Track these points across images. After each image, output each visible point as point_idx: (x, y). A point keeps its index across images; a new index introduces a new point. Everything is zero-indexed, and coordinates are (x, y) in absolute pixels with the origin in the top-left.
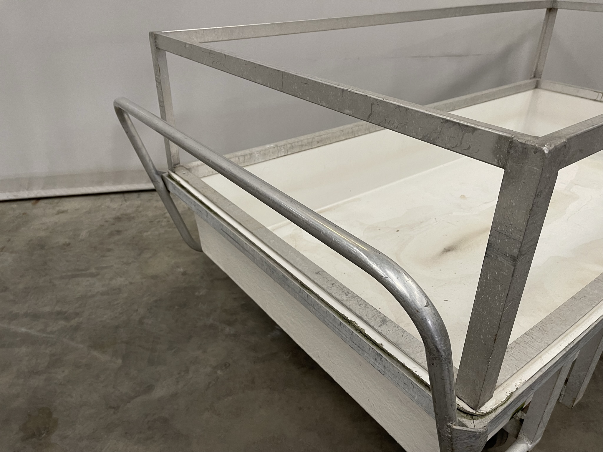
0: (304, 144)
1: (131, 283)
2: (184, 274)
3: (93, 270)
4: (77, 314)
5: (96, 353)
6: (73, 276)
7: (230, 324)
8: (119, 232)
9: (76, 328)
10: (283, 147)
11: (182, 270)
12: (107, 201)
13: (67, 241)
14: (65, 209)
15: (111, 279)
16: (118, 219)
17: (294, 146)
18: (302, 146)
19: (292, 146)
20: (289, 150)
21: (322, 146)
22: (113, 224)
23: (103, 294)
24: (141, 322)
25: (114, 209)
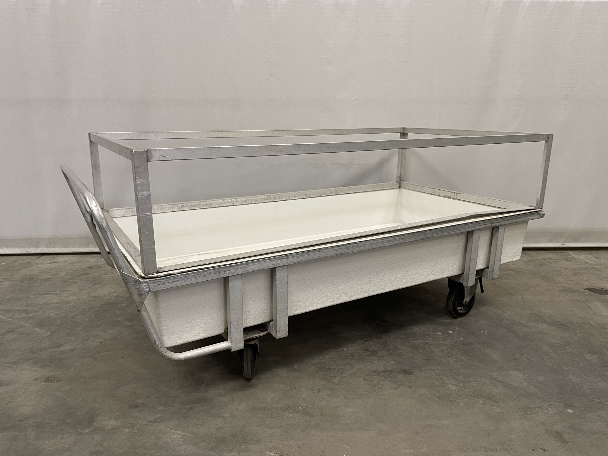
0: (193, 205)
1: (78, 299)
2: (116, 296)
3: (58, 292)
4: (35, 312)
5: (37, 329)
6: (43, 294)
7: (130, 321)
8: (86, 274)
9: (32, 318)
10: (176, 205)
11: (116, 294)
12: (89, 258)
13: (49, 277)
14: (58, 261)
15: (66, 297)
16: (90, 267)
17: (185, 205)
18: (191, 206)
19: (184, 206)
20: (181, 208)
21: (208, 208)
22: (85, 270)
23: (58, 303)
24: (73, 317)
25: (91, 262)
